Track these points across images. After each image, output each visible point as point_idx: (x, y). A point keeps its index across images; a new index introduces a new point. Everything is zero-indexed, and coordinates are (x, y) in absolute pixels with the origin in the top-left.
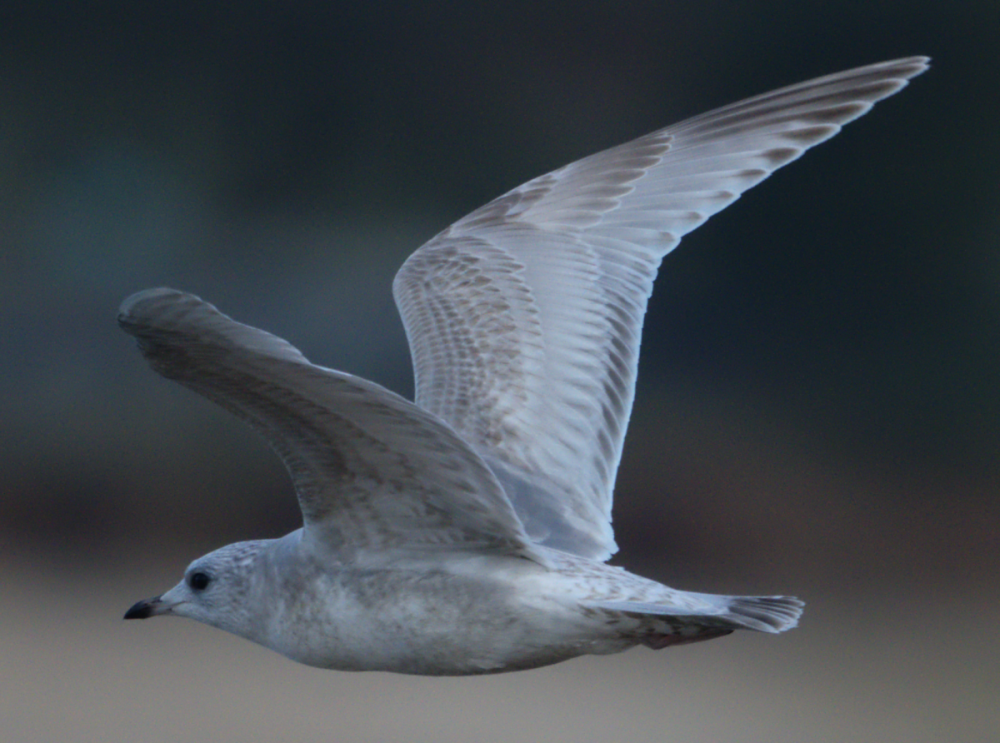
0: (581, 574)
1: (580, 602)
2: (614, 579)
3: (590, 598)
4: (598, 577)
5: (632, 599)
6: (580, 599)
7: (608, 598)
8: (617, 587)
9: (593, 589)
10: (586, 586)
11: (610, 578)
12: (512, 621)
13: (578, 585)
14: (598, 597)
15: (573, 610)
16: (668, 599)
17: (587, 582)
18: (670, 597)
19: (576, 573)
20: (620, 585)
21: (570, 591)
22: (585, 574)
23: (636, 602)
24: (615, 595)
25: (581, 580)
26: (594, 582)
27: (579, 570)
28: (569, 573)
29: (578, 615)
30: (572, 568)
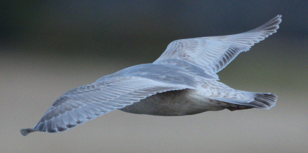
0: (209, 87)
1: (209, 97)
2: (219, 89)
3: (211, 96)
4: (214, 88)
5: (224, 97)
6: (208, 96)
7: (217, 96)
8: (220, 92)
9: (212, 93)
10: (210, 92)
11: (218, 88)
12: (187, 102)
13: (208, 91)
14: (214, 96)
15: (206, 99)
16: (236, 97)
17: (211, 90)
18: (236, 96)
19: (207, 87)
20: (221, 91)
21: (205, 93)
22: (210, 87)
23: (226, 98)
24: (219, 95)
25: (209, 89)
26: (213, 90)
27: (208, 86)
28: (205, 87)
29: (208, 101)
30: (206, 85)
